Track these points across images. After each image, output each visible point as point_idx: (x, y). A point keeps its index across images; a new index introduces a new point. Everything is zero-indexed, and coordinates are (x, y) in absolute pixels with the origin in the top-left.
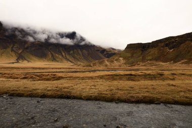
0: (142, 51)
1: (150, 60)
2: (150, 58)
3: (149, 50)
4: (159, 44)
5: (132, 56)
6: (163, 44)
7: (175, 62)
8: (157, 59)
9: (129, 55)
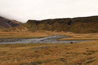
0: (36, 24)
1: (41, 29)
2: (41, 28)
3: (40, 24)
4: (45, 22)
5: (31, 27)
6: (46, 22)
7: (53, 31)
8: (44, 29)
9: (30, 26)
